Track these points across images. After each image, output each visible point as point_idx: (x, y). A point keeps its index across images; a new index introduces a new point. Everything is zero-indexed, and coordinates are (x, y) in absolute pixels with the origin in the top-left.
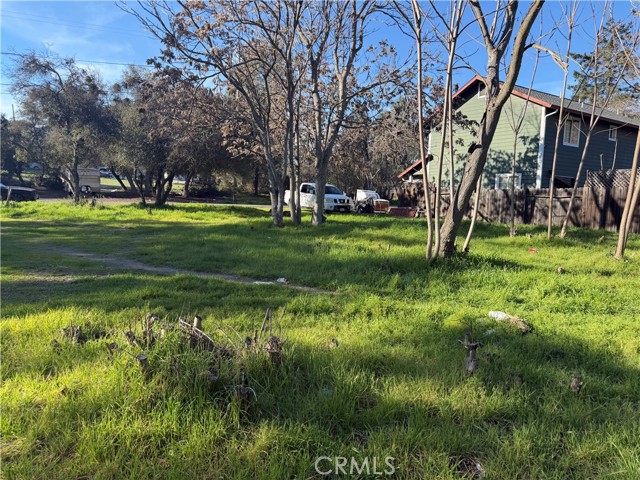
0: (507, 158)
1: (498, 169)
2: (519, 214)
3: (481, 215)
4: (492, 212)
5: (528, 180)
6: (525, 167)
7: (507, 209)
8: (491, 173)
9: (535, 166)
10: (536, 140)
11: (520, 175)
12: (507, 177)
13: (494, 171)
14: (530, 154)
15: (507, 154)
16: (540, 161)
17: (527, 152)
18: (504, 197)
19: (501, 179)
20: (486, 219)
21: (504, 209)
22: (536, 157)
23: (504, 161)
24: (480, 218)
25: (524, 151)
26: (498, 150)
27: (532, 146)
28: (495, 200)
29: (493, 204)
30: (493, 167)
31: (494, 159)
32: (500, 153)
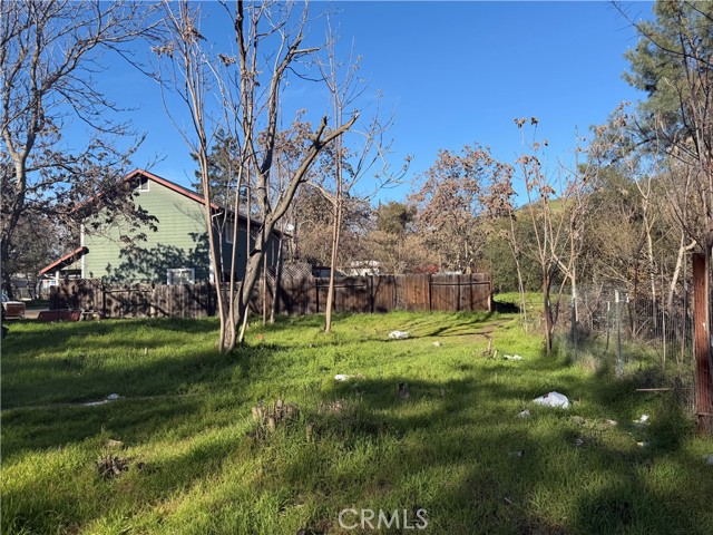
0: (177, 254)
1: (169, 264)
2: (203, 307)
3: (162, 311)
4: (173, 308)
5: (202, 274)
6: (197, 262)
7: (191, 303)
8: (161, 268)
9: (208, 262)
10: (205, 237)
11: (193, 270)
12: (179, 272)
13: (164, 266)
14: (201, 250)
15: (177, 250)
16: (212, 257)
17: (197, 249)
18: (186, 292)
19: (172, 274)
20: (168, 315)
21: (186, 304)
22: (207, 253)
23: (175, 256)
24: (160, 315)
25: (194, 247)
26: (167, 245)
27: (202, 243)
28: (177, 296)
29: (174, 299)
30: (163, 263)
31: (163, 254)
32: (169, 248)
